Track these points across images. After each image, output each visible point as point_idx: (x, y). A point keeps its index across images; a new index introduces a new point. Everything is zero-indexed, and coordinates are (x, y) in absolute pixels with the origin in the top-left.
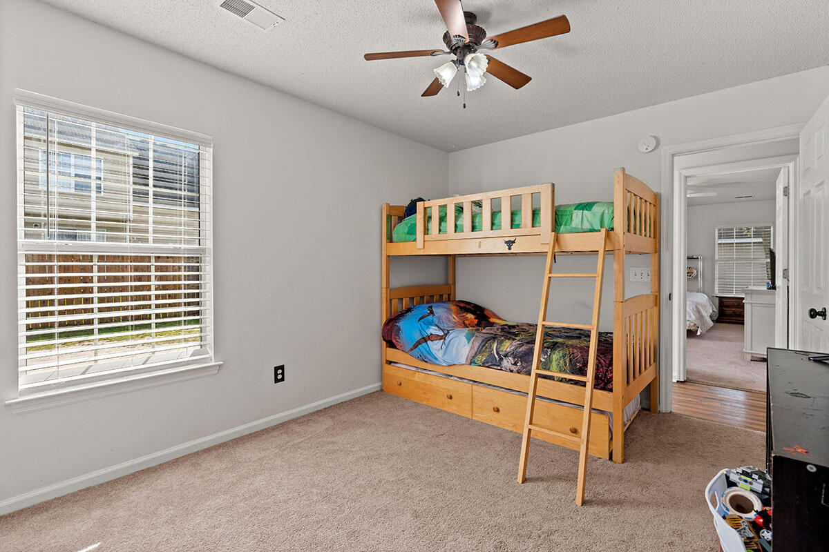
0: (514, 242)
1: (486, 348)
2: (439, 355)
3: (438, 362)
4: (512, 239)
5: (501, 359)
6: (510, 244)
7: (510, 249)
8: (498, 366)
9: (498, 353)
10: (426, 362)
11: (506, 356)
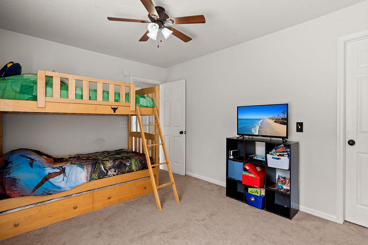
0: (117, 109)
1: (97, 169)
2: (62, 185)
3: (63, 190)
4: (116, 107)
5: (107, 171)
6: (115, 109)
7: (115, 112)
8: (107, 175)
9: (105, 169)
10: (51, 194)
11: (110, 169)
